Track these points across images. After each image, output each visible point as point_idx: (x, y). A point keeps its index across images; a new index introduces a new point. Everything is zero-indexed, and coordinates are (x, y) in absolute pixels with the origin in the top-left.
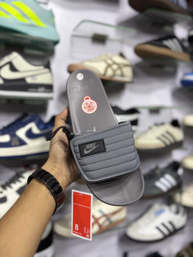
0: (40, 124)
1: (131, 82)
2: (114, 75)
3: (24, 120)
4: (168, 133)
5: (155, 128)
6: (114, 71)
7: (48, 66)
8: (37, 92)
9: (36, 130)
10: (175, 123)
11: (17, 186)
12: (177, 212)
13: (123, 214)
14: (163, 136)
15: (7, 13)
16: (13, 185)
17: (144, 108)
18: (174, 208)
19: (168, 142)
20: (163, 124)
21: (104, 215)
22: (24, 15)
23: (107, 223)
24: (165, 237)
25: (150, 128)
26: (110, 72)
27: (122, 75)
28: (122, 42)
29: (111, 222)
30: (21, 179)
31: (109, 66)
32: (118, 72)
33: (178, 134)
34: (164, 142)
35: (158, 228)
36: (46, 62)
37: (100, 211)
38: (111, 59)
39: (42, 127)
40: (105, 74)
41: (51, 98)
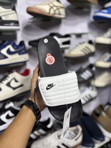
0: (14, 45)
1: (65, 18)
2: (55, 14)
3: (4, 44)
4: (87, 47)
5: (79, 45)
6: (55, 11)
7: (14, 9)
8: (9, 26)
9: (12, 50)
10: (90, 42)
11: (6, 82)
12: (93, 90)
14: (84, 49)
16: (3, 82)
19: (87, 53)
20: (84, 43)
24: (87, 102)
25: (77, 46)
26: (52, 12)
27: (60, 14)
30: (7, 78)
31: (51, 8)
32: (57, 12)
33: (92, 48)
34: (85, 53)
36: (12, 7)
38: (52, 4)
39: (15, 47)
40: (49, 13)
41: (19, 30)
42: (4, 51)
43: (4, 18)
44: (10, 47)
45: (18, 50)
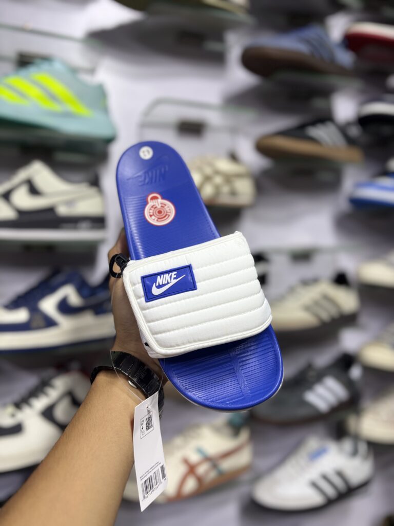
1: (251, 206)
2: (217, 194)
3: (55, 281)
4: (326, 297)
5: (300, 290)
6: (217, 188)
8: (76, 229)
9: (74, 299)
10: (341, 280)
13: (243, 458)
14: (317, 303)
15: (22, 95)
16: (34, 401)
17: (279, 251)
18: (347, 445)
19: (325, 316)
20: (315, 281)
21: (207, 459)
22: (53, 97)
23: (212, 475)
24: (330, 503)
25: (292, 290)
26: (208, 191)
27: (233, 193)
28: (234, 131)
29: (221, 474)
30: (49, 390)
31: (207, 178)
32: (225, 189)
33: (347, 300)
34: (317, 315)
35: (314, 485)
36: (91, 176)
37: (200, 451)
38: (211, 166)
39: (86, 292)
41: (103, 241)
42: (49, 305)
43: (63, 211)
44: (69, 293)
45: (94, 300)
